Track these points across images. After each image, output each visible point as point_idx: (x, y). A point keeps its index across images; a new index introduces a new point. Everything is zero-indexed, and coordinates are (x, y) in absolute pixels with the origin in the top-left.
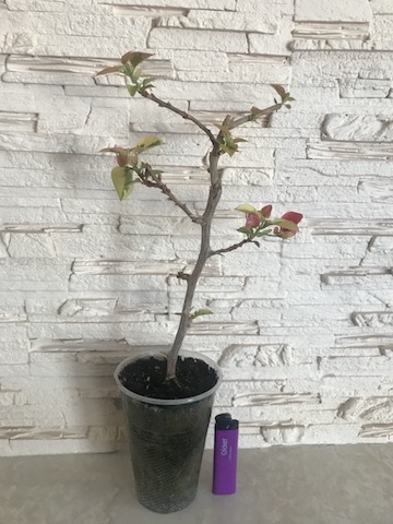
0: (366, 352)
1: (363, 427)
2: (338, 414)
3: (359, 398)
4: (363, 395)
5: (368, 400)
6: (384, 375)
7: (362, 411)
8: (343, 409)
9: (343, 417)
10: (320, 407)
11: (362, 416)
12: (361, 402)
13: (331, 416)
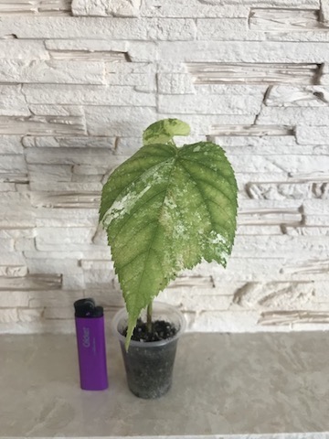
0: (264, 230)
1: (263, 315)
2: (234, 300)
3: (257, 283)
4: (263, 279)
5: (268, 285)
6: (287, 257)
7: (261, 297)
8: (239, 294)
9: (239, 302)
10: (214, 292)
11: (261, 303)
12: (259, 287)
13: (226, 302)
